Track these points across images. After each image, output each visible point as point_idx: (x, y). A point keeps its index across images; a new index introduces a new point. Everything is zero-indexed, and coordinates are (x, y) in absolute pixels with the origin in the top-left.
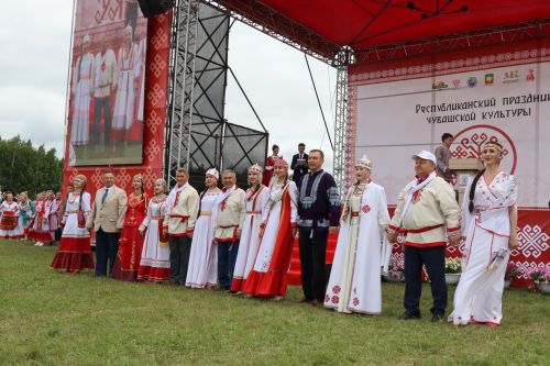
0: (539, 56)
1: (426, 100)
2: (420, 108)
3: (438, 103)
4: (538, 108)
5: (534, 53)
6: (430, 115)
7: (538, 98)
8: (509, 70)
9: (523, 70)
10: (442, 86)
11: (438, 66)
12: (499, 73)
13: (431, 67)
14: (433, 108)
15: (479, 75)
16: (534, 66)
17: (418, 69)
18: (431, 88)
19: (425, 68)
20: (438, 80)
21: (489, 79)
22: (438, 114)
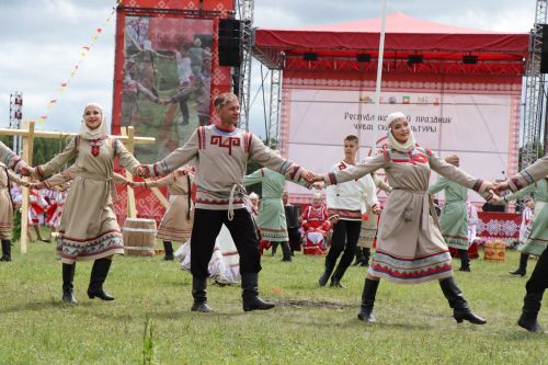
0: (442, 89)
1: (354, 109)
2: (348, 116)
3: (364, 113)
4: (441, 127)
5: (439, 85)
6: (357, 122)
7: (441, 120)
8: (421, 95)
9: (432, 97)
10: (368, 101)
11: (366, 83)
12: (414, 97)
13: (359, 83)
14: (360, 116)
15: (399, 96)
16: (439, 96)
17: (348, 83)
18: (358, 100)
19: (354, 83)
20: (365, 94)
21: (406, 100)
22: (363, 122)
